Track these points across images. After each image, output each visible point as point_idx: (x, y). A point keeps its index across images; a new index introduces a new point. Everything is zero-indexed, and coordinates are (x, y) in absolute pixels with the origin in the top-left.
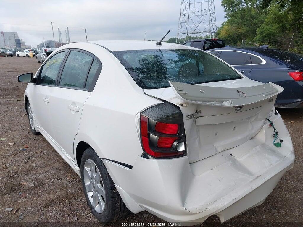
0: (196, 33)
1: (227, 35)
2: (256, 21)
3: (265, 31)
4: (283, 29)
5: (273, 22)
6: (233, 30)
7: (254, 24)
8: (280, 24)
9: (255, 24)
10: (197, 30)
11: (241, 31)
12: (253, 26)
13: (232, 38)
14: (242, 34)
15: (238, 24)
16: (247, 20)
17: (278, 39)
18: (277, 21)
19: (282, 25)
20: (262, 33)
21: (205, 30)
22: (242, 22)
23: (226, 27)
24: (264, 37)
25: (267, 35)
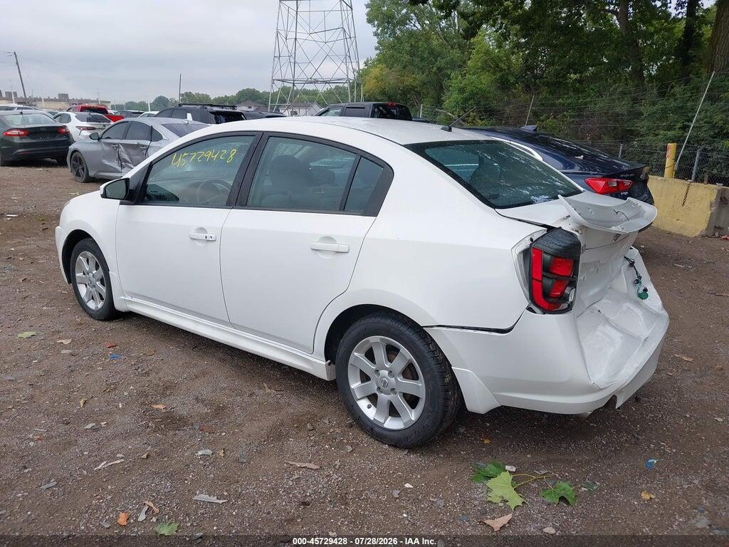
0: (316, 82)
1: (378, 90)
2: (441, 62)
3: (468, 87)
4: (504, 85)
5: (483, 69)
6: (392, 79)
7: (438, 69)
8: (499, 75)
9: (440, 69)
10: (316, 76)
11: (408, 81)
12: (435, 73)
13: (389, 97)
14: (413, 88)
15: (405, 67)
16: (422, 59)
17: (494, 104)
18: (490, 67)
19: (502, 77)
20: (462, 90)
21: (335, 77)
22: (412, 63)
23: (375, 71)
24: (466, 100)
25: (473, 95)
